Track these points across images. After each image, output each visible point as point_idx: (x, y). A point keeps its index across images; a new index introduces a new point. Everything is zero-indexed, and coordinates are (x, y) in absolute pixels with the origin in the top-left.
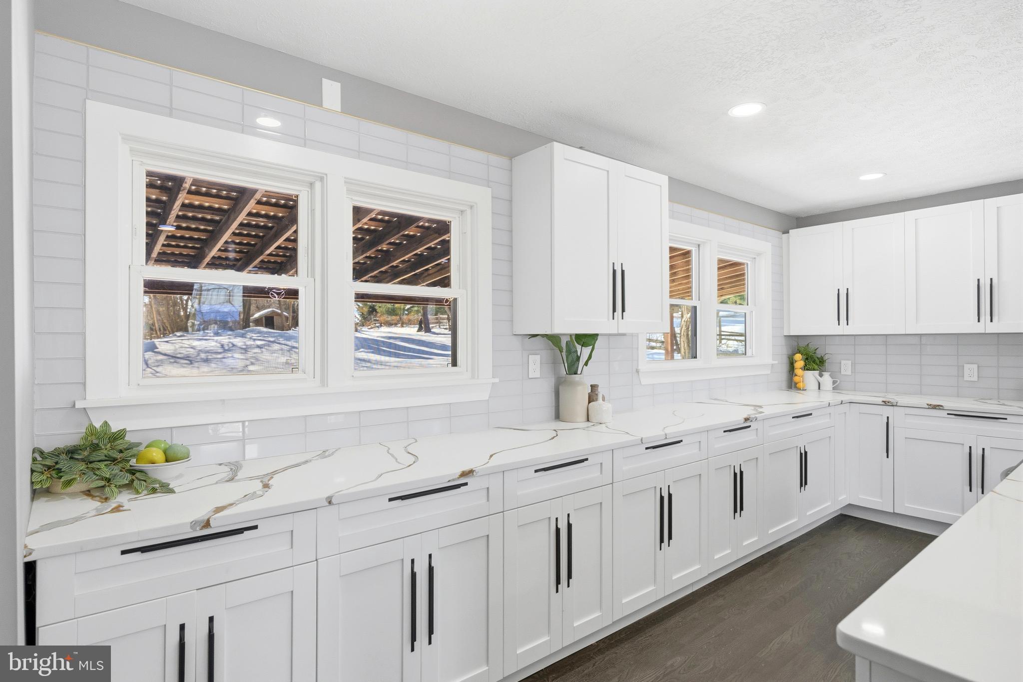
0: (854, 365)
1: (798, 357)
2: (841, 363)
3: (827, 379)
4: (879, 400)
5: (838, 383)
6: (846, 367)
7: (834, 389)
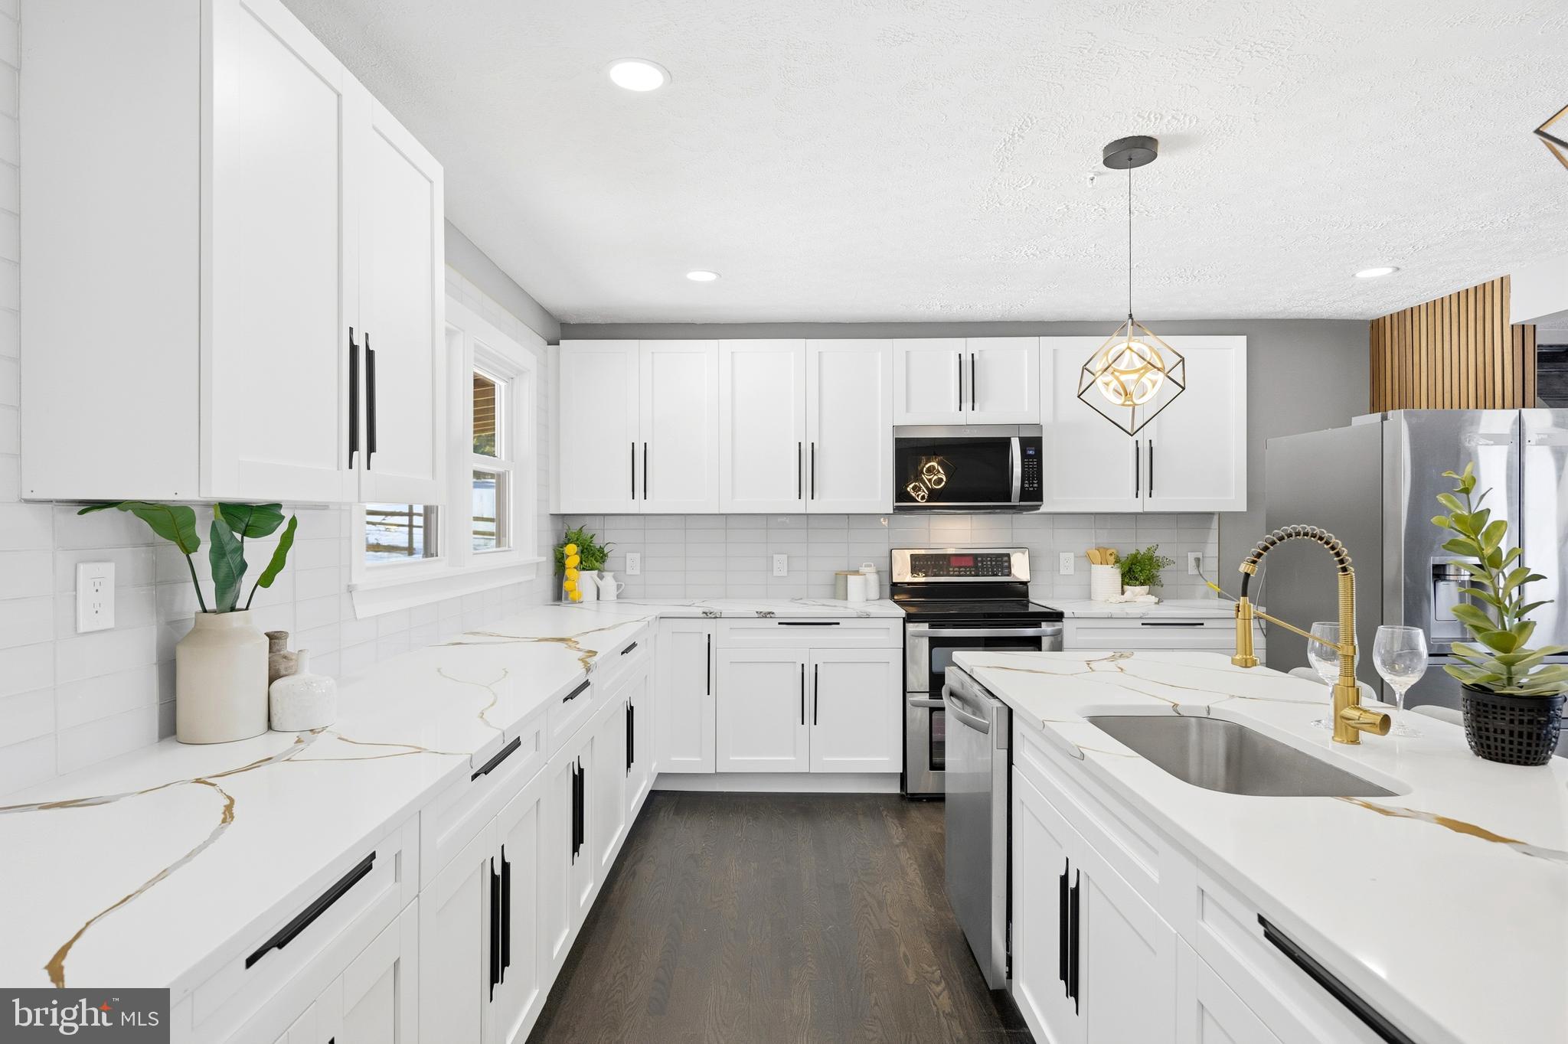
0: (643, 559)
1: (571, 549)
2: (625, 557)
3: (609, 583)
4: (699, 612)
5: (623, 588)
6: (633, 563)
7: (618, 597)
